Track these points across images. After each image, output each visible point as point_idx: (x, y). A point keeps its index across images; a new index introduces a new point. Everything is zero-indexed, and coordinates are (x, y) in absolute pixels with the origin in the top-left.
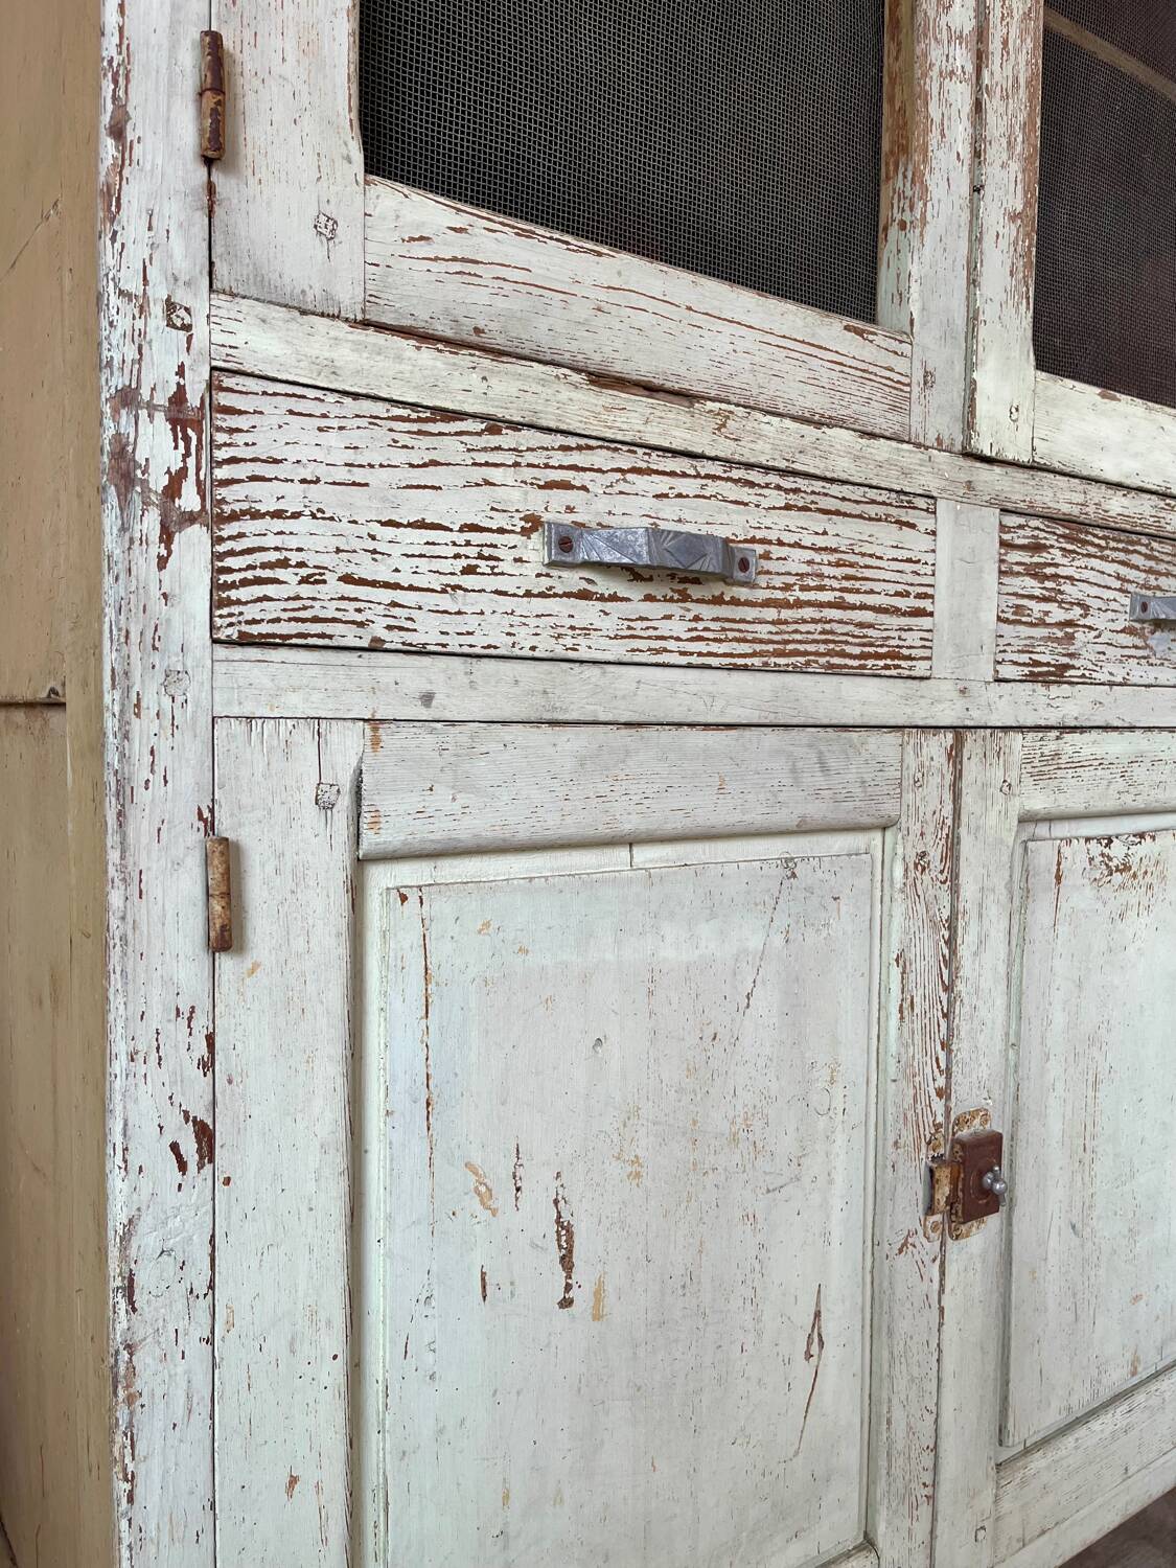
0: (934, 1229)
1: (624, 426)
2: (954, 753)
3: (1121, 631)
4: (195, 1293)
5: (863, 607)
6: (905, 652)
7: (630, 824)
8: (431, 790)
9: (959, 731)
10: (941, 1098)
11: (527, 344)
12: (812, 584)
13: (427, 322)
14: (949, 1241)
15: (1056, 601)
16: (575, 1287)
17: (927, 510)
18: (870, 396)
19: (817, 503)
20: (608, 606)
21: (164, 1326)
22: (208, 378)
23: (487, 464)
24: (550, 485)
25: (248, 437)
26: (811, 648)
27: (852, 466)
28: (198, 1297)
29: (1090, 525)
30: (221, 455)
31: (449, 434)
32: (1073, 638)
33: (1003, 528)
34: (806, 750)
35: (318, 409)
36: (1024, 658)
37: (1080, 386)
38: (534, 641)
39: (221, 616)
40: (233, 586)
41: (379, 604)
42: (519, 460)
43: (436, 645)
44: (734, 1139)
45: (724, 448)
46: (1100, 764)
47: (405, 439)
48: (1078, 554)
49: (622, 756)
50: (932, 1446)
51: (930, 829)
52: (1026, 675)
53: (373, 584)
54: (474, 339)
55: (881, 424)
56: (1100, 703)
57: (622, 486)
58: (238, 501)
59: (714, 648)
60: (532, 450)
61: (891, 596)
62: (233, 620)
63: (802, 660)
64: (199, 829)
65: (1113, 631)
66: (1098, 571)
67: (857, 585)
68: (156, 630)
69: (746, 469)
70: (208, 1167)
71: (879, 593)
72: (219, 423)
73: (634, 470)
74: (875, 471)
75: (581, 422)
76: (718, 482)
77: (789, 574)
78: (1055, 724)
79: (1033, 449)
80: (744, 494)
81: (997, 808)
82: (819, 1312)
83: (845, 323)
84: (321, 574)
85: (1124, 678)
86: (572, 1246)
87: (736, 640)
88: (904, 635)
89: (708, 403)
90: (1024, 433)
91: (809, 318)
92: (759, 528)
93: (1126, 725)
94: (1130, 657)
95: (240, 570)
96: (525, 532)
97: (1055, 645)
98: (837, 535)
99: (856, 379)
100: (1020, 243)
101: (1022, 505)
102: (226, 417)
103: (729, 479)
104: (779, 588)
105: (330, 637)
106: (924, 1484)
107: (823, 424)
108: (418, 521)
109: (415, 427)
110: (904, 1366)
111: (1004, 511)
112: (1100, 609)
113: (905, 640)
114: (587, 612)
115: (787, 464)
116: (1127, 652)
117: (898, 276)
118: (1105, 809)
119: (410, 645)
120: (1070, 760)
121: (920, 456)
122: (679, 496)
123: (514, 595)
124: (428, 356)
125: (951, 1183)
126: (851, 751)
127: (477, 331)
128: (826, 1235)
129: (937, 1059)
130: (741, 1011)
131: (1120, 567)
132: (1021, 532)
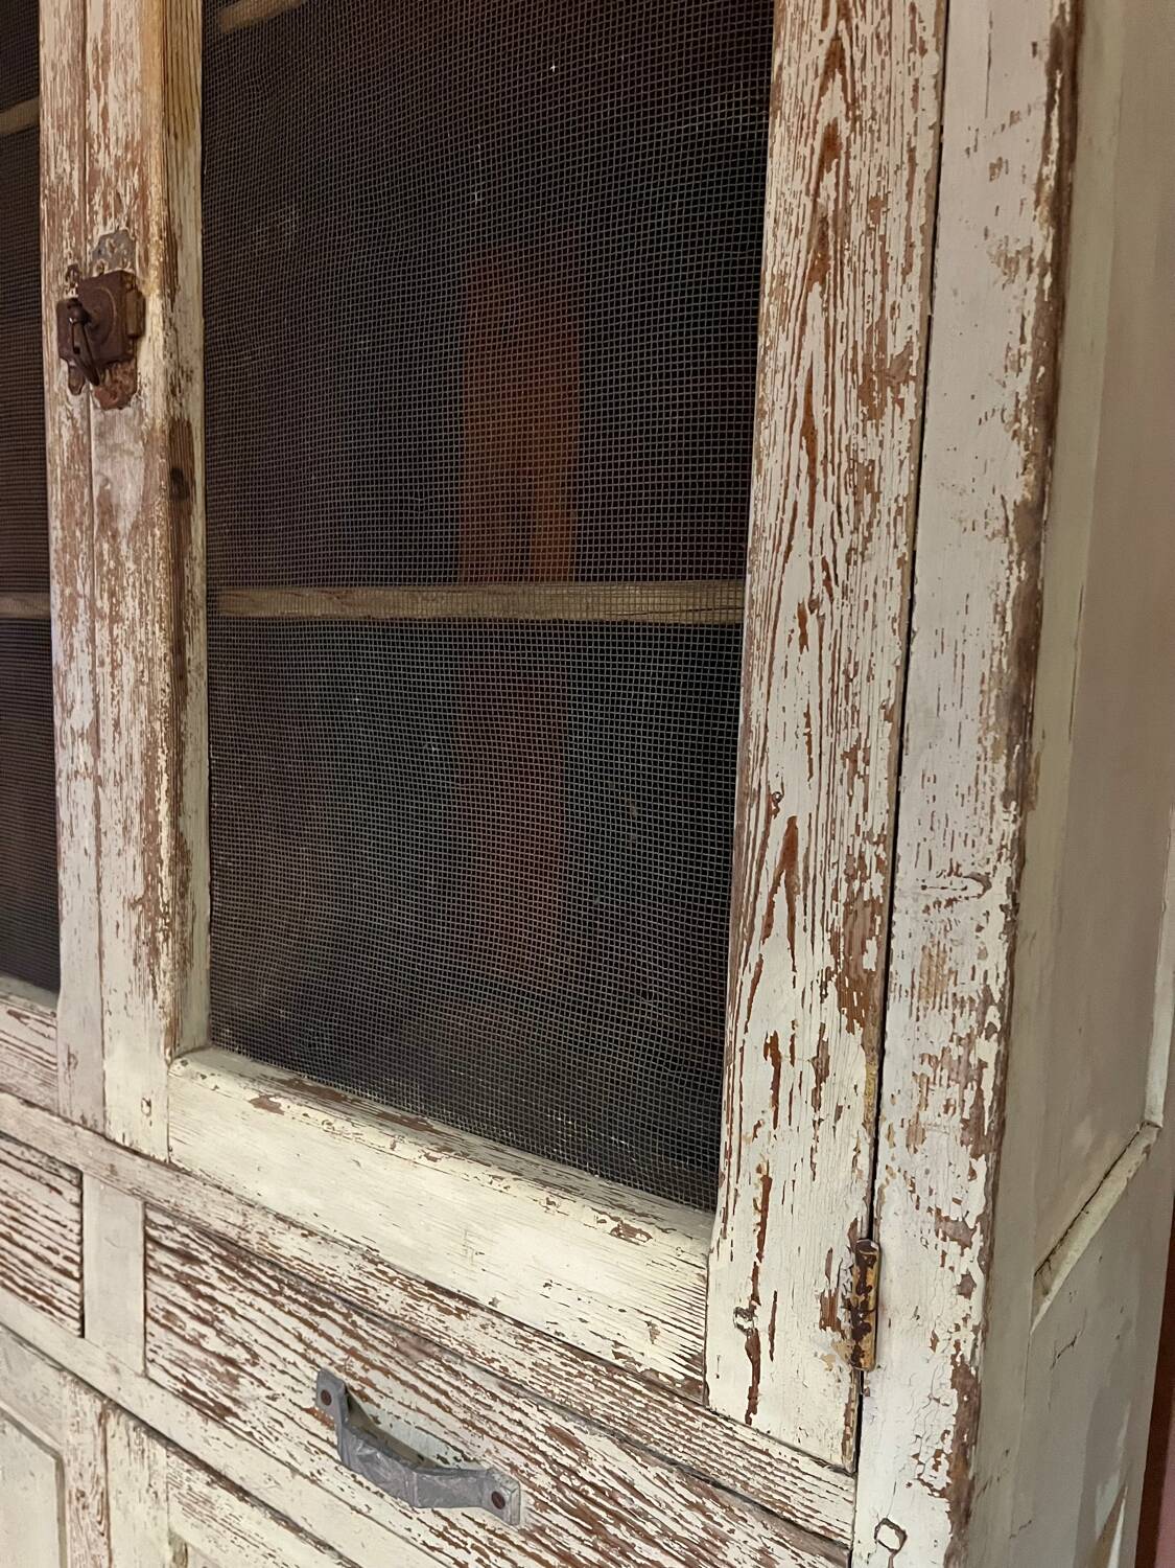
2: (101, 1423)
3: (308, 1410)
5: (24, 1248)
6: (57, 1303)
9: (109, 1403)
15: (214, 1328)
17: (70, 1182)
18: (28, 1070)
27: (17, 1127)
29: (254, 1256)
32: (238, 1383)
33: (147, 1221)
36: (178, 1372)
48: (240, 1285)
51: (87, 1476)
52: (179, 1391)
55: (36, 1095)
56: (277, 1483)
61: (47, 1248)
65: (295, 1404)
66: (268, 1316)
67: (21, 1227)
71: (37, 1242)
74: (34, 1135)
78: (213, 1466)
79: (170, 1150)
81: (144, 1507)
83: (6, 1008)
85: (312, 1475)
88: (56, 1288)
90: (159, 1129)
93: (312, 1536)
94: (324, 1453)
97: (215, 1378)
99: (17, 1054)
100: (143, 930)
101: (166, 1205)
111: (149, 1204)
112: (274, 1366)
113: (59, 1292)
116: (314, 1441)
121: (68, 1130)
126: (24, 1363)
131: (301, 1325)
132: (168, 1233)
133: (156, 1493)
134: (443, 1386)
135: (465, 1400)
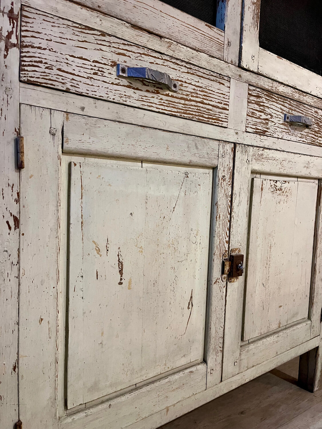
0: (224, 278)
1: (141, 41)
2: (233, 149)
3: (281, 124)
4: (13, 264)
5: (209, 104)
6: (220, 119)
7: (141, 154)
8: (83, 135)
9: (235, 144)
10: (227, 244)
11: (114, 13)
12: (195, 95)
13: (84, 2)
14: (228, 283)
15: (263, 113)
16: (123, 279)
17: (227, 81)
18: (213, 46)
19: (196, 73)
20: (136, 91)
21: (4, 272)
22: (20, 7)
23: (101, 44)
24: (119, 54)
25: (32, 25)
26: (194, 113)
27: (207, 64)
28: (14, 265)
29: (274, 93)
30: (23, 28)
31: (90, 34)
32: (268, 124)
33: (249, 89)
34: (192, 142)
35: (52, 20)
36: (254, 127)
37: (271, 53)
38: (114, 97)
39: (22, 74)
40: (26, 66)
41: (69, 78)
42: (110, 45)
43: (85, 93)
44: (169, 246)
45: (170, 53)
46: (274, 159)
47: (77, 33)
48: (270, 100)
49: (139, 135)
50: (222, 337)
51: (226, 170)
52: (254, 132)
53: (67, 72)
54: (98, 9)
55: (215, 54)
56: (275, 143)
57: (140, 58)
58: (28, 42)
59: (166, 108)
60: (114, 43)
61: (217, 103)
62: (26, 75)
63: (191, 116)
64: (15, 134)
65: (279, 124)
66: (275, 106)
67: (207, 98)
68: (3, 75)
69: (176, 60)
70: (17, 230)
71: (214, 101)
72: (23, 20)
73: (144, 54)
74: (213, 67)
75: (129, 38)
76: (168, 62)
77: (188, 91)
78: (262, 146)
79: (258, 69)
80: (175, 67)
81: (245, 167)
82: (192, 297)
83: (206, 24)
84: (52, 67)
85: (282, 137)
86: (122, 268)
87: (172, 107)
88: (220, 114)
89: (166, 39)
90: (256, 64)
91: (195, 21)
92: (180, 77)
93: (282, 150)
94: (284, 131)
95: (28, 62)
96: (111, 66)
97: (263, 125)
98: (202, 83)
99: (208, 40)
100: (255, 11)
101: (255, 84)
102: (25, 18)
103: (171, 62)
104: (185, 95)
105: (54, 85)
106: (220, 347)
107: (199, 51)
108: (80, 57)
109: (80, 30)
110: (215, 314)
111: (250, 85)
112: (276, 117)
113: (220, 116)
114: (130, 92)
115: (188, 61)
117: (221, 15)
118: (275, 172)
119: (78, 92)
120: (266, 157)
121: (226, 65)
122: (157, 64)
123: (108, 83)
124: (84, 11)
125: (229, 266)
126: (204, 144)
127: (99, 6)
128: (194, 276)
129: (226, 233)
130: (172, 212)
131: (282, 106)
132: (254, 92)
133: (249, 161)
134: (303, 110)
135: (305, 111)
